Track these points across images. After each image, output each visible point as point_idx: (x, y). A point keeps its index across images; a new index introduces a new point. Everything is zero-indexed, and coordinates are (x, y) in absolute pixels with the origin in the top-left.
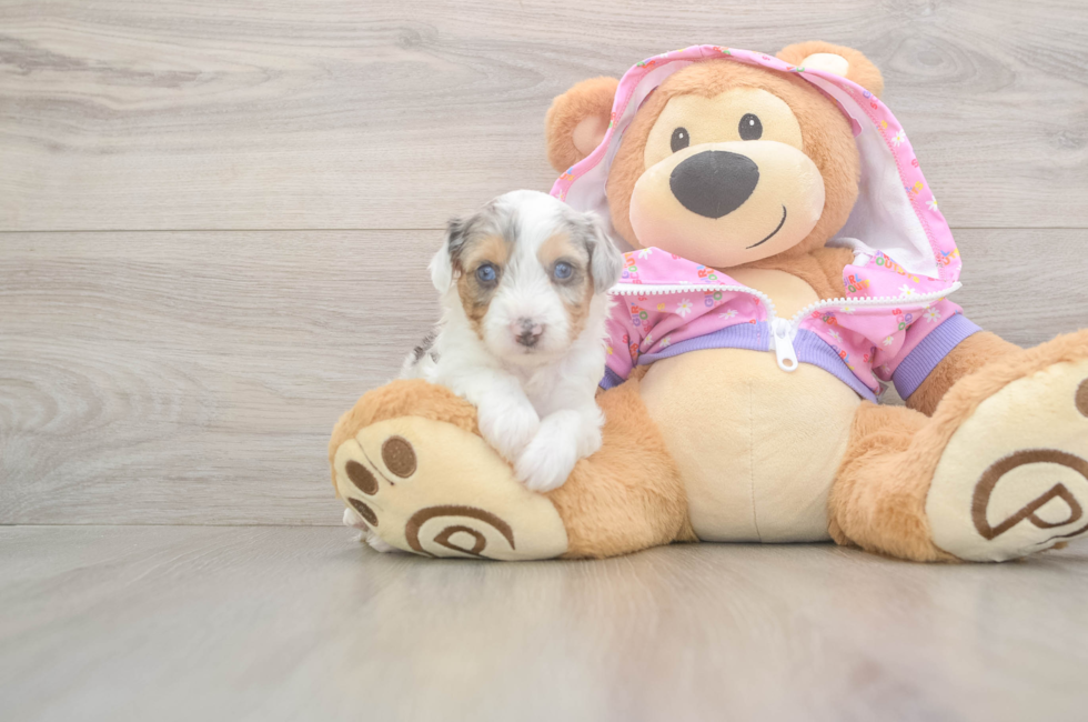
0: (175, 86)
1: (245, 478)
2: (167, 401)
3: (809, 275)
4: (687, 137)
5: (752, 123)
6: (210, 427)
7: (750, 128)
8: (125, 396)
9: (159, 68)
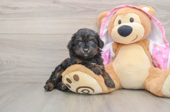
0: (15, 9)
1: (27, 75)
2: (14, 62)
3: (142, 45)
4: (121, 22)
5: (132, 19)
6: (21, 66)
7: (132, 20)
8: (7, 61)
9: (12, 6)
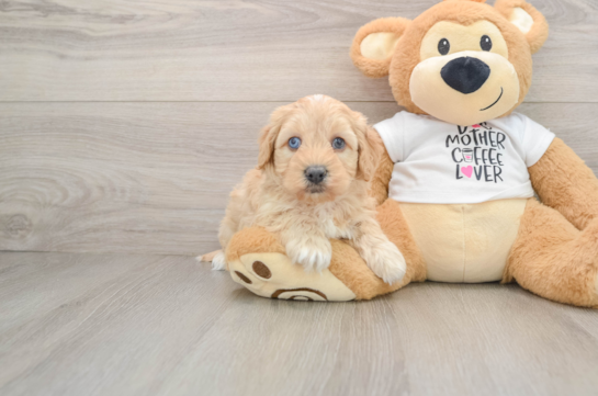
2: (123, 191)
4: (448, 44)
5: (487, 40)
6: (145, 204)
7: (486, 43)
8: (102, 188)
9: (115, 13)
